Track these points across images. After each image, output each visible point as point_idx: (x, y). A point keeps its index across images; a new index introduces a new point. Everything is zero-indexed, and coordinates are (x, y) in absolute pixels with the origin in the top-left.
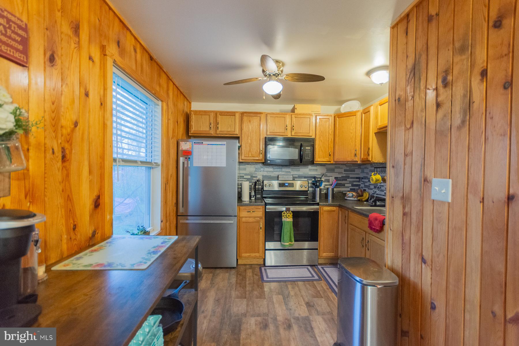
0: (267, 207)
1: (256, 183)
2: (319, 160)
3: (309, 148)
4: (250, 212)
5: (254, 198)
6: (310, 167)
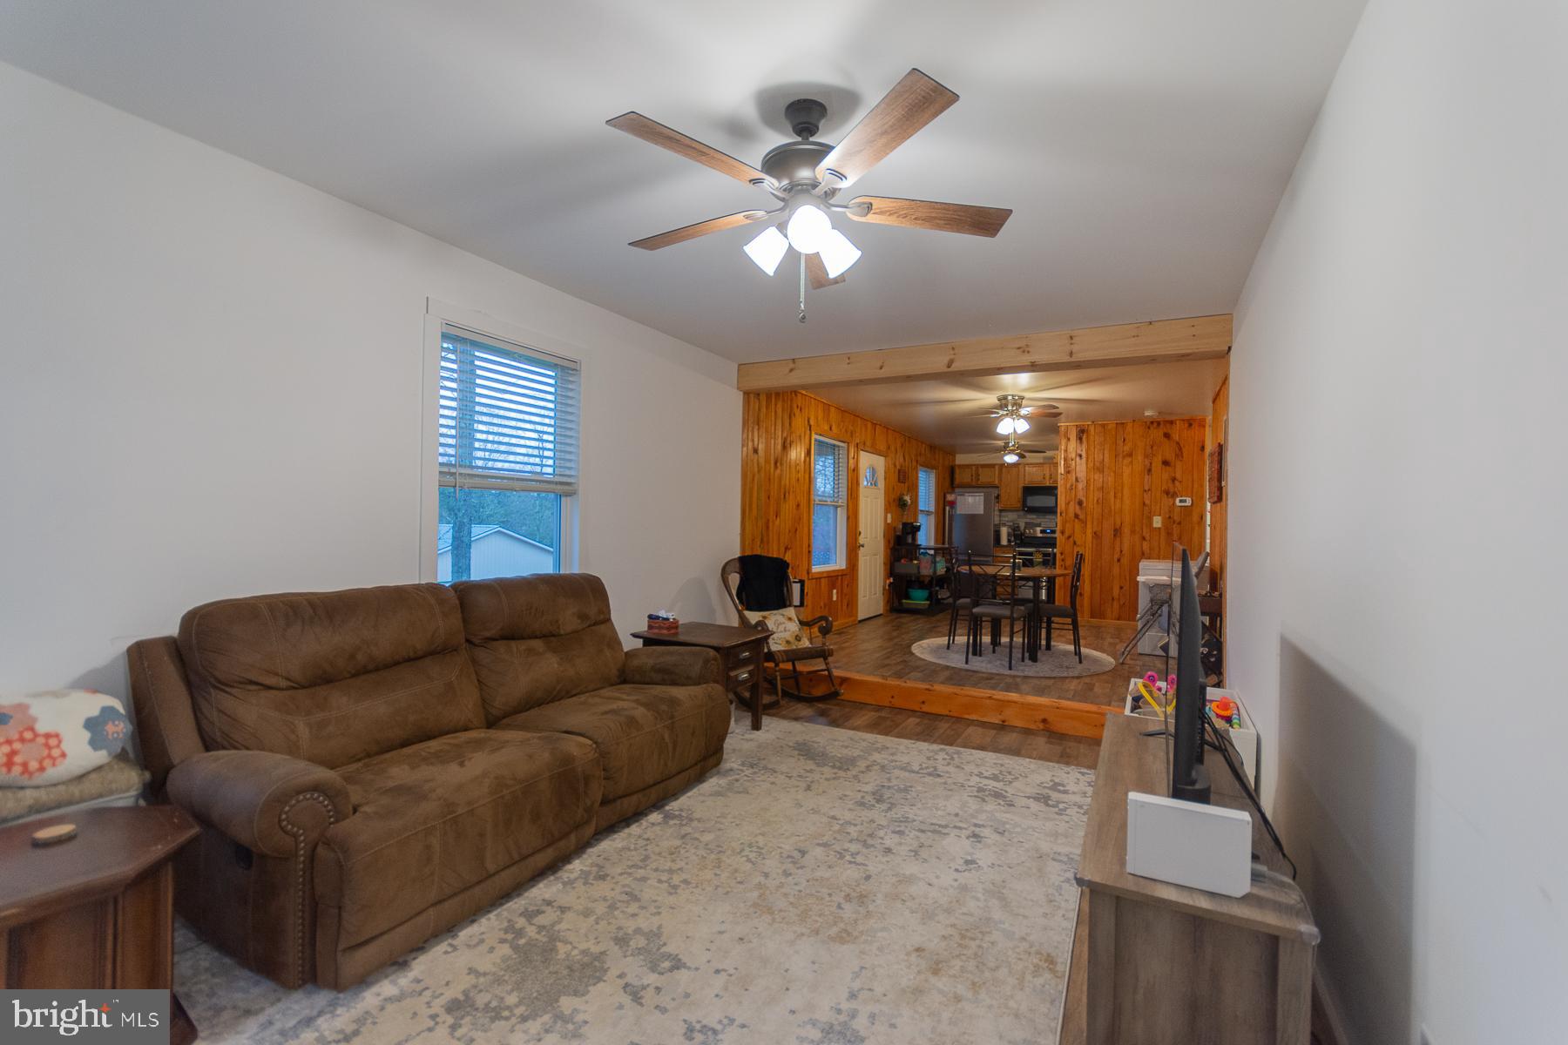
1: (1016, 529)
4: (1004, 552)
5: (1013, 543)
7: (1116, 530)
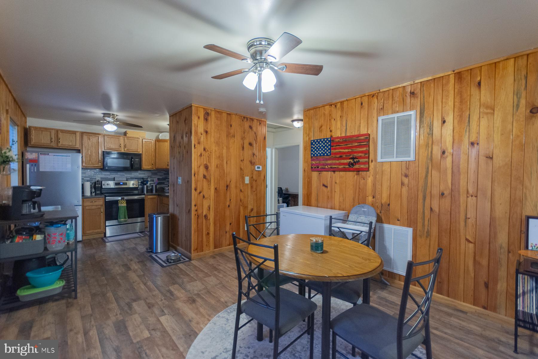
0: (106, 198)
1: (95, 183)
2: (145, 167)
3: (138, 160)
4: (92, 202)
5: (94, 194)
6: (139, 172)
7: (227, 186)
